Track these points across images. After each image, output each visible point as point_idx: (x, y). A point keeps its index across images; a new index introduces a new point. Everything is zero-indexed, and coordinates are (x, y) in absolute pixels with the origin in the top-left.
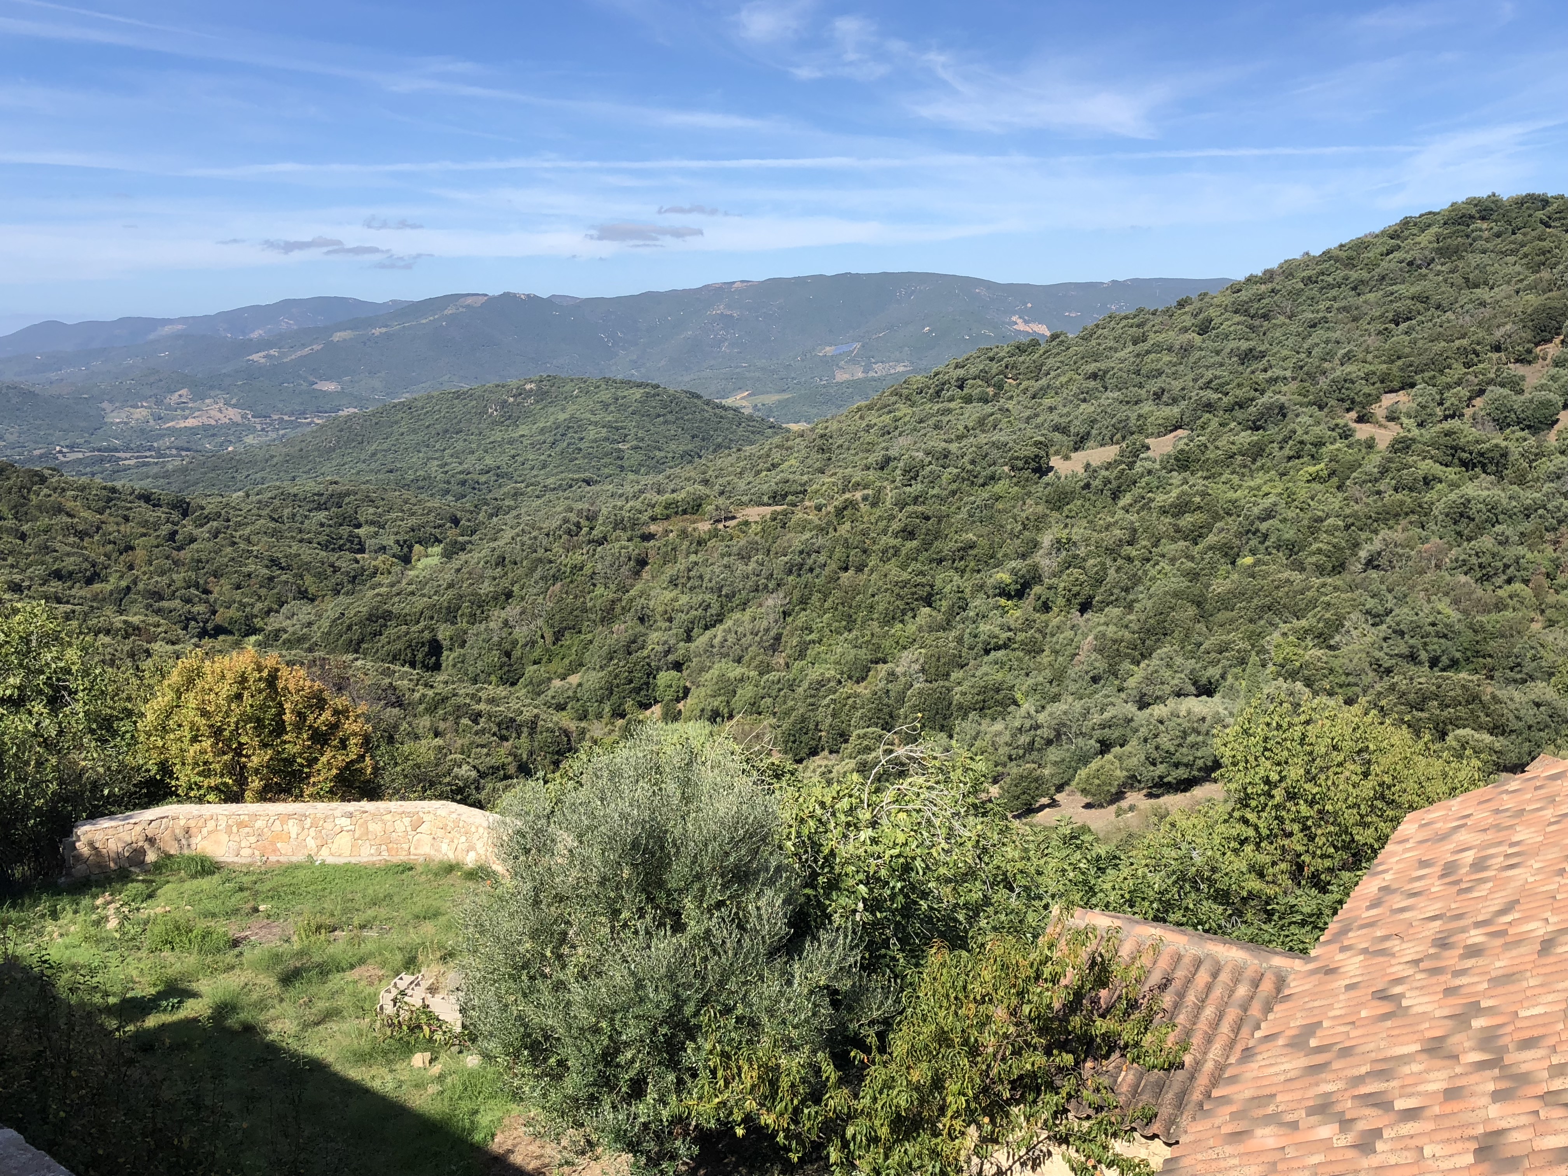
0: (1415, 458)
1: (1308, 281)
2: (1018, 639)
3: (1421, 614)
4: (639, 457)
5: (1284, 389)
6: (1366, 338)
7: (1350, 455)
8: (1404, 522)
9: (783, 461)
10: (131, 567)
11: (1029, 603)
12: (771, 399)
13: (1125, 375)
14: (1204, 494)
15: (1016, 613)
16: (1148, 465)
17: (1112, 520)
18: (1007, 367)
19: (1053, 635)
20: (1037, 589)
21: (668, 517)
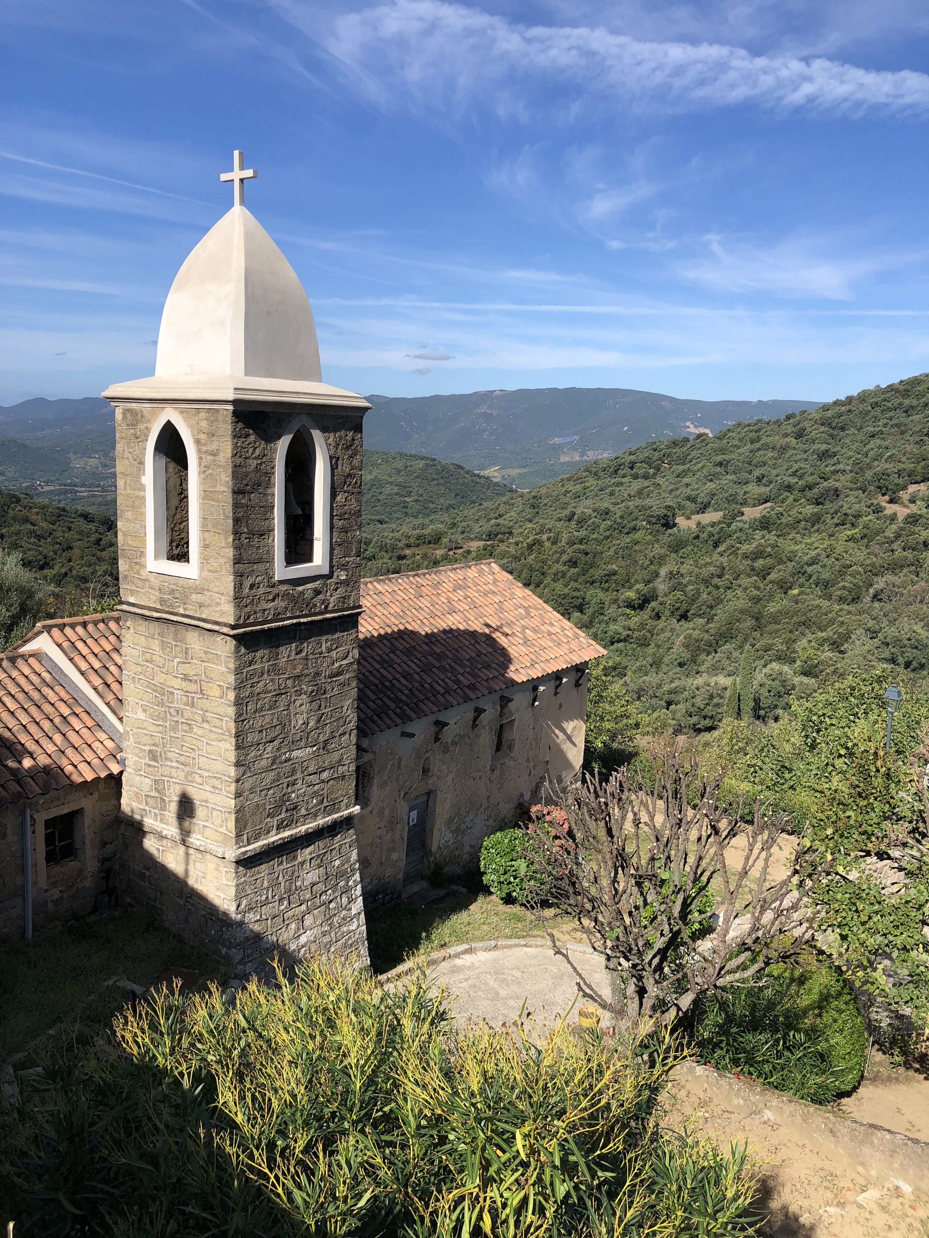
0: (920, 528)
1: (875, 405)
2: (635, 636)
3: (902, 632)
4: (418, 507)
5: (842, 478)
6: (907, 446)
7: (877, 524)
8: (905, 571)
9: (507, 513)
10: (70, 560)
11: (646, 614)
12: (514, 472)
13: (740, 464)
14: (776, 546)
15: (636, 619)
16: (740, 525)
17: (709, 561)
18: (664, 456)
19: (658, 635)
20: (653, 604)
21: (418, 545)
